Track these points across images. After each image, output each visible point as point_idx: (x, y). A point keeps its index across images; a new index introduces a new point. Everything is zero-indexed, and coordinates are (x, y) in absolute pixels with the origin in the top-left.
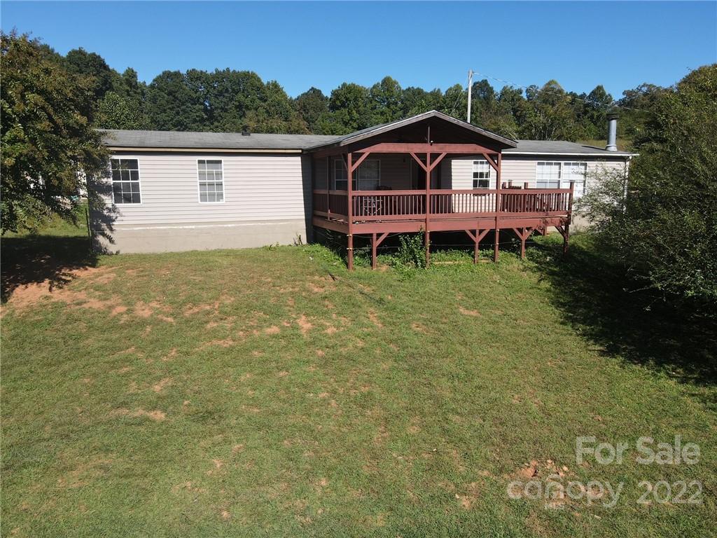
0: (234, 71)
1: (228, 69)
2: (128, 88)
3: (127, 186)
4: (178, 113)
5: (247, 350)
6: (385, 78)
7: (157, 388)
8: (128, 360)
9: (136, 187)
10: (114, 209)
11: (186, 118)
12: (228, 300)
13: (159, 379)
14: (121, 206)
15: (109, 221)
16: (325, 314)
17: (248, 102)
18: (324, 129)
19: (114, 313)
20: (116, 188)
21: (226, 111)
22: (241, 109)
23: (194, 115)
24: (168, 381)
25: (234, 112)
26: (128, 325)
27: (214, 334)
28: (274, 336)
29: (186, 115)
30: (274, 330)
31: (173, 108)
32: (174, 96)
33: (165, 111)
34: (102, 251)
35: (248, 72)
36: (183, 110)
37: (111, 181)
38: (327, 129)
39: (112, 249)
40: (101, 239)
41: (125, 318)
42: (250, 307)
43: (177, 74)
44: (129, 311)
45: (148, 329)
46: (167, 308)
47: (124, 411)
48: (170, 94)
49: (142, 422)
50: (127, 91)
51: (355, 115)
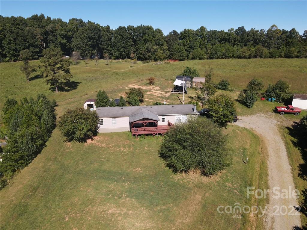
0: (144, 25)
1: (141, 25)
2: (107, 33)
3: (101, 123)
4: (123, 43)
5: (114, 153)
6: (201, 27)
7: (103, 157)
8: (100, 153)
9: (103, 123)
10: (100, 126)
11: (126, 45)
12: (113, 144)
13: (104, 155)
14: (101, 126)
15: (99, 128)
16: (125, 148)
17: (148, 38)
18: (176, 48)
19: (99, 146)
20: (100, 123)
21: (140, 42)
22: (146, 41)
23: (129, 44)
24: (104, 156)
25: (143, 42)
26: (101, 148)
27: (111, 150)
28: (118, 151)
29: (126, 44)
30: (118, 150)
31: (122, 41)
32: (122, 37)
33: (119, 42)
34: (97, 132)
35: (149, 26)
36: (125, 42)
37: (99, 122)
38: (177, 48)
39: (99, 132)
40: (97, 130)
41: (100, 146)
42: (116, 146)
43: (124, 28)
44: (101, 145)
45: (103, 148)
46: (106, 145)
47: (100, 159)
48: (121, 35)
49: (102, 160)
50: (107, 34)
51: (188, 42)
